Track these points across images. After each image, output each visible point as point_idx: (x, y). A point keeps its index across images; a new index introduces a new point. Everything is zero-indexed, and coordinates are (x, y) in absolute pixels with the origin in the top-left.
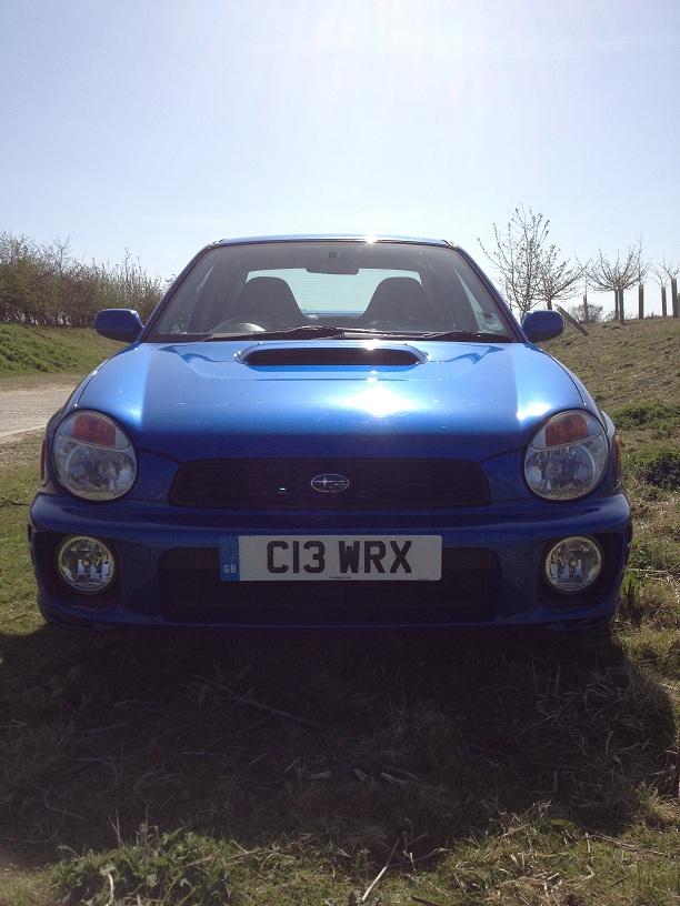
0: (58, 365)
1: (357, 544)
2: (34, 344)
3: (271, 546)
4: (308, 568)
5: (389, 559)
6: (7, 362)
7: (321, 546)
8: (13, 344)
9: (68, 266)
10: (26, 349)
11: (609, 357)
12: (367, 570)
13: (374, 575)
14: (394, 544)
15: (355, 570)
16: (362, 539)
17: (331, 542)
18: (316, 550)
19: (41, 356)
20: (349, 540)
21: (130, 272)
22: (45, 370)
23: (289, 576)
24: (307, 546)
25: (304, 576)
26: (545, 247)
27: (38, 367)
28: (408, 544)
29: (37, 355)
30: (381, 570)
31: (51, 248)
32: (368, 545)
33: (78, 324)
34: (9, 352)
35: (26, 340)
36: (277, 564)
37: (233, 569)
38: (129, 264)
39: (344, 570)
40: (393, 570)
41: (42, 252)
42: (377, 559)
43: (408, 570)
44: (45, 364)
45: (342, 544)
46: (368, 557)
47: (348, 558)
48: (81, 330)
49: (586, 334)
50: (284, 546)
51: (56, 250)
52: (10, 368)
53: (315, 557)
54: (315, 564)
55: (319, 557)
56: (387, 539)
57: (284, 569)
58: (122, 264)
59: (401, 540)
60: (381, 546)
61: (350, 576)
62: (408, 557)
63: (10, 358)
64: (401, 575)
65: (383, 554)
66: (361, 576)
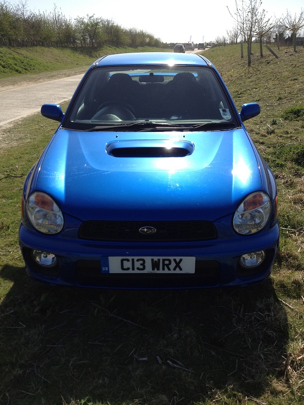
0: (26, 69)
1: (159, 260)
2: (14, 59)
3: (122, 261)
4: (138, 269)
5: (173, 265)
6: (3, 69)
7: (144, 261)
8: (4, 59)
9: (27, 15)
10: (11, 61)
11: (286, 73)
12: (163, 269)
13: (166, 271)
14: (175, 260)
15: (158, 269)
16: (161, 258)
17: (148, 260)
18: (141, 262)
19: (18, 65)
20: (156, 258)
21: (57, 15)
22: (20, 73)
23: (130, 271)
24: (138, 260)
25: (136, 271)
26: (260, 10)
27: (17, 71)
28: (181, 260)
29: (16, 64)
30: (169, 269)
31: (18, 5)
32: (164, 260)
33: (34, 44)
34: (3, 64)
35: (11, 56)
36: (125, 267)
37: (107, 269)
38: (56, 12)
39: (153, 269)
40: (175, 269)
41: (14, 8)
42: (168, 266)
43: (181, 269)
44: (20, 69)
45: (152, 260)
46: (164, 265)
47: (155, 265)
48: (35, 48)
49: (277, 57)
50: (128, 260)
51: (21, 6)
52: (4, 72)
53: (141, 264)
54: (142, 267)
55: (143, 264)
56: (172, 258)
57: (128, 269)
58: (53, 12)
59: (178, 259)
60: (170, 261)
61: (156, 271)
62: (181, 265)
63: (4, 67)
64: (178, 271)
65: (170, 263)
66: (161, 271)
